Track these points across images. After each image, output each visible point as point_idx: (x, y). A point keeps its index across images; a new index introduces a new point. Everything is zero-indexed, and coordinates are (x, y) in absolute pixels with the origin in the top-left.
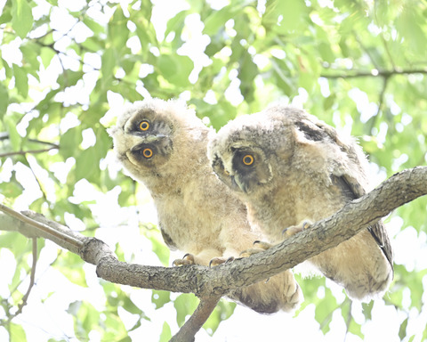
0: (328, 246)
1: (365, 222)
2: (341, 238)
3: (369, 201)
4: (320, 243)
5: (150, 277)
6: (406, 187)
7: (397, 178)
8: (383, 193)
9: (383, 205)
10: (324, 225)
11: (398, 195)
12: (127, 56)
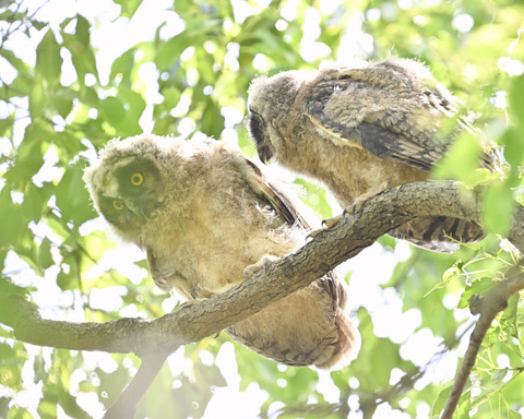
0: (296, 286)
1: (342, 253)
2: (313, 275)
3: (347, 228)
4: (288, 281)
5: (80, 335)
6: (393, 209)
7: (381, 198)
8: (364, 217)
9: (363, 232)
10: (291, 259)
11: (382, 219)
12: (60, 93)
